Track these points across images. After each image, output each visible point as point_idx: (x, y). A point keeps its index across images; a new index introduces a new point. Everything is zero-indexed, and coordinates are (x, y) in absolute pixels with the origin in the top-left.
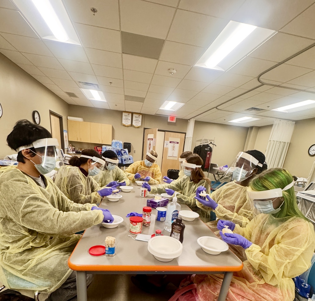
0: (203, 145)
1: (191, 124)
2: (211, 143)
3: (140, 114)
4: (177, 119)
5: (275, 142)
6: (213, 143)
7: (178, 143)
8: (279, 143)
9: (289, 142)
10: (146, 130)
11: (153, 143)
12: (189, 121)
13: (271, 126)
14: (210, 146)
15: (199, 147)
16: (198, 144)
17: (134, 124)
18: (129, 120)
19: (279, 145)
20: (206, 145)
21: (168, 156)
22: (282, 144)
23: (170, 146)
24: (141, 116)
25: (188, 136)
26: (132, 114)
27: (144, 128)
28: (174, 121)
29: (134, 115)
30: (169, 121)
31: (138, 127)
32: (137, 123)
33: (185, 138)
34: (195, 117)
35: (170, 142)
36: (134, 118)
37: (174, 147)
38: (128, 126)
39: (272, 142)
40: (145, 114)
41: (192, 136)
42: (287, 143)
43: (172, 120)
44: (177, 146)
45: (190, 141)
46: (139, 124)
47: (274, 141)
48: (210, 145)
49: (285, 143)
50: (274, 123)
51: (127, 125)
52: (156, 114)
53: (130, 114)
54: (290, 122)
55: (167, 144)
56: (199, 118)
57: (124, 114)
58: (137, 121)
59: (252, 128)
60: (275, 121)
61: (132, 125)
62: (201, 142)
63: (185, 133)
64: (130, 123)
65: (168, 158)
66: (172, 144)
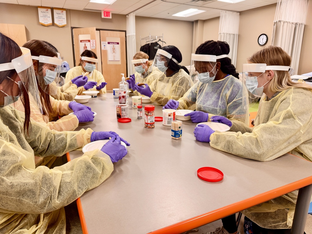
0: (151, 43)
1: (131, 20)
2: (160, 40)
3: (62, 9)
4: (112, 14)
5: (226, 34)
6: (162, 40)
7: (118, 43)
8: (229, 35)
9: (238, 34)
10: (74, 30)
11: (92, 45)
12: (127, 16)
13: (218, 18)
14: (160, 44)
15: (146, 46)
16: (144, 43)
17: (56, 22)
18: (48, 17)
19: (229, 37)
20: (155, 43)
21: (108, 61)
22: (232, 36)
23: (109, 47)
24: (65, 12)
25: (130, 34)
26: (52, 9)
27: (71, 27)
28: (111, 17)
29: (55, 11)
30: (103, 17)
31: (63, 27)
32: (61, 21)
33: (126, 36)
34: (134, 11)
35: (109, 43)
36: (55, 16)
37: (114, 49)
38: (48, 26)
39: (222, 34)
40: (70, 10)
41: (135, 34)
42: (236, 35)
43: (107, 16)
44: (118, 47)
45: (133, 40)
46: (64, 23)
47: (224, 33)
48: (158, 43)
49: (234, 35)
50: (221, 15)
51: (46, 24)
52: (85, 9)
53: (50, 10)
54: (235, 13)
55: (105, 46)
56: (141, 13)
57: (40, 10)
58: (61, 19)
59: (197, 21)
60: (221, 12)
61: (53, 24)
62: (147, 40)
63: (125, 31)
64: (51, 22)
65: (109, 63)
66: (111, 45)
